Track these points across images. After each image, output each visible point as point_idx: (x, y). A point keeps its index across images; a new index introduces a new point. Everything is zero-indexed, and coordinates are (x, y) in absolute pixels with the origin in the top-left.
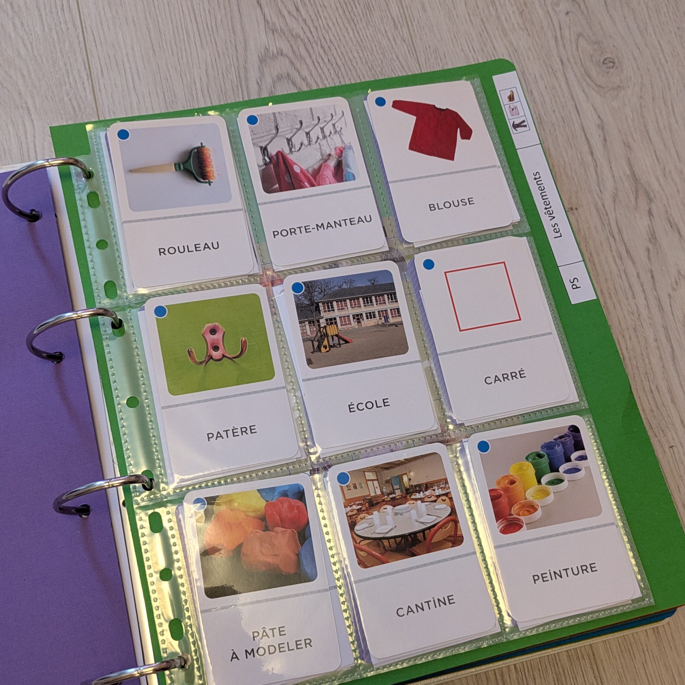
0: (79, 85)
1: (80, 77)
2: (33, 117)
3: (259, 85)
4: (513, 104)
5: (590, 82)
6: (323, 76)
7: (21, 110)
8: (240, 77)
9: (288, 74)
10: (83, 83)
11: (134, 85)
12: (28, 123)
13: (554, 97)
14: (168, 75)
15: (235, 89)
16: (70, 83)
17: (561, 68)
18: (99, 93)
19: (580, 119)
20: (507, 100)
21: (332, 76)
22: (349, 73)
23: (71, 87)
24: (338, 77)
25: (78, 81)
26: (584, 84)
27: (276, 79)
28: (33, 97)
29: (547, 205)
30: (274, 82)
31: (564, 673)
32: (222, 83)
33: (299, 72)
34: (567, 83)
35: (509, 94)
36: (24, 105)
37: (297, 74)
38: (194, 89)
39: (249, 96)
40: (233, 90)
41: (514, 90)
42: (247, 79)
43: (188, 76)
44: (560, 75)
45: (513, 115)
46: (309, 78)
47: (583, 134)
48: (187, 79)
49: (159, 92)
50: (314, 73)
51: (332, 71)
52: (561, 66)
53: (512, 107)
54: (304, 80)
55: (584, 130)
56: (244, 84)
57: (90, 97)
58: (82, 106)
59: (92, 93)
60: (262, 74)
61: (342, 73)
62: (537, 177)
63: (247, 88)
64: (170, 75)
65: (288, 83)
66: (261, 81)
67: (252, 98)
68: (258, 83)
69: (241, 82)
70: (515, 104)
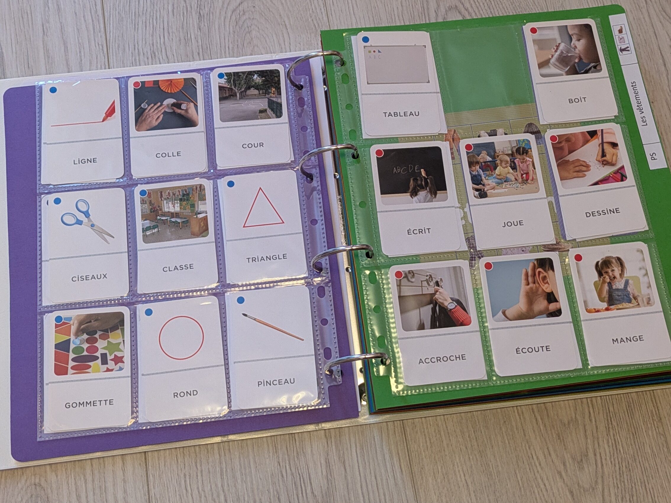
0: (318, 11)
1: (319, 5)
2: (288, 30)
3: (436, 13)
4: (621, 36)
5: (666, 16)
6: (480, 8)
7: (281, 26)
8: (423, 7)
9: (456, 6)
10: (321, 9)
11: (353, 11)
12: (286, 35)
13: (639, 25)
14: (376, 5)
15: (420, 15)
16: (312, 9)
17: (645, 6)
18: (331, 16)
19: (657, 41)
20: (618, 32)
21: (486, 8)
22: (497, 6)
23: (313, 12)
24: (490, 9)
25: (317, 8)
26: (661, 17)
27: (447, 9)
28: (289, 18)
29: (639, 103)
30: (446, 11)
31: (633, 402)
32: (412, 11)
33: (463, 5)
34: (649, 15)
35: (619, 28)
36: (283, 23)
37: (462, 6)
38: (393, 15)
39: (429, 20)
40: (419, 16)
41: (623, 26)
42: (428, 9)
43: (389, 6)
44: (644, 10)
45: (620, 43)
46: (470, 9)
47: (659, 51)
48: (388, 8)
49: (370, 16)
50: (474, 5)
51: (486, 5)
52: (645, 4)
53: (621, 37)
54: (466, 10)
55: (660, 50)
56: (426, 12)
57: (325, 18)
58: (320, 24)
59: (326, 16)
60: (439, 6)
61: (492, 6)
62: (633, 85)
63: (429, 15)
64: (377, 5)
65: (456, 12)
66: (437, 10)
67: (432, 22)
68: (435, 11)
69: (424, 10)
70: (623, 36)
